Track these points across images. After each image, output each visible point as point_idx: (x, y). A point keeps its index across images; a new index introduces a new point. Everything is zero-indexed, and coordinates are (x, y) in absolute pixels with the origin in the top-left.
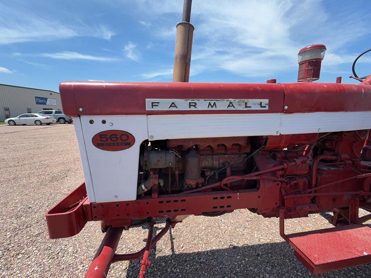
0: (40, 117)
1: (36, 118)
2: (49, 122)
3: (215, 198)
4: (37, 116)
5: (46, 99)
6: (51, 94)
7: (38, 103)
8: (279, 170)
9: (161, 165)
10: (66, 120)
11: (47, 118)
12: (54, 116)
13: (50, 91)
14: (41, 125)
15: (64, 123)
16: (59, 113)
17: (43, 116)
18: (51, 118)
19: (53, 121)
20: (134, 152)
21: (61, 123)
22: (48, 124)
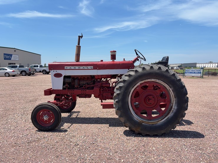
0: (9, 70)
1: (6, 71)
2: (14, 74)
3: (82, 91)
4: (6, 70)
5: (11, 55)
6: (15, 51)
7: (5, 59)
8: (99, 84)
9: (68, 82)
10: (27, 73)
11: (14, 71)
12: (18, 69)
13: (14, 48)
14: (9, 76)
15: (25, 75)
16: (22, 67)
17: (11, 69)
18: (17, 71)
19: (18, 73)
20: (62, 78)
21: (23, 75)
22: (14, 76)
